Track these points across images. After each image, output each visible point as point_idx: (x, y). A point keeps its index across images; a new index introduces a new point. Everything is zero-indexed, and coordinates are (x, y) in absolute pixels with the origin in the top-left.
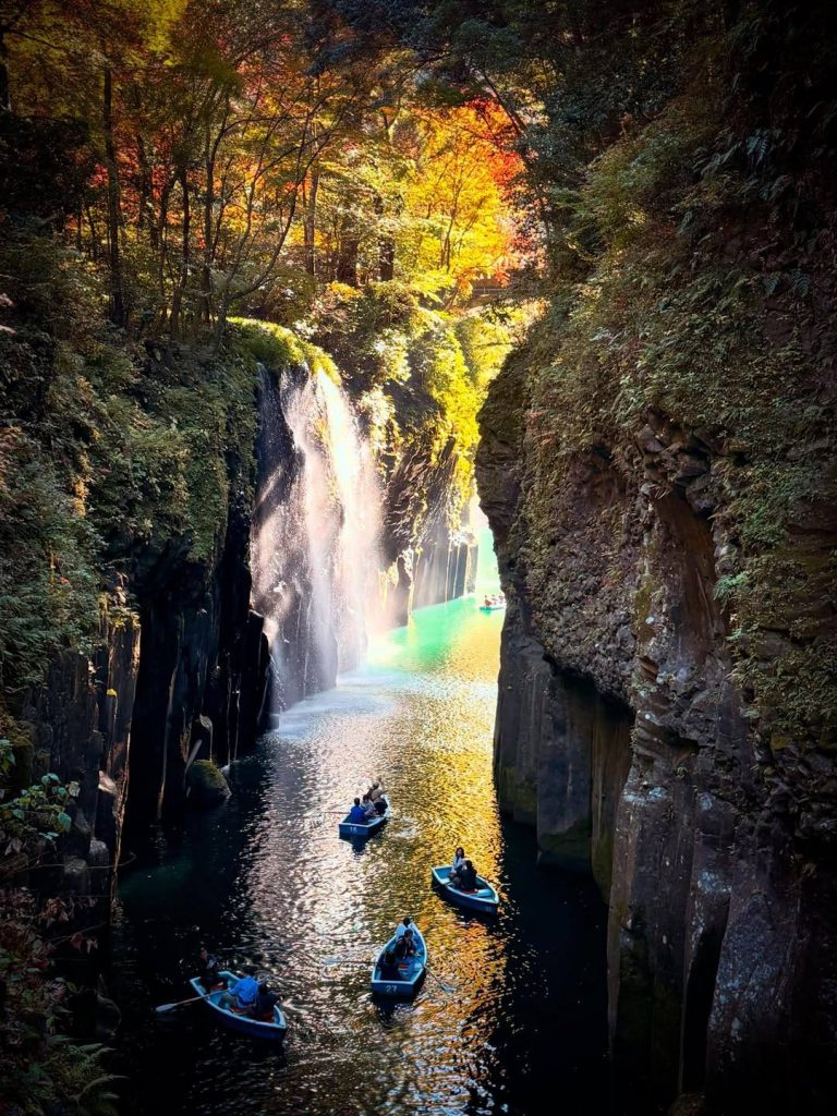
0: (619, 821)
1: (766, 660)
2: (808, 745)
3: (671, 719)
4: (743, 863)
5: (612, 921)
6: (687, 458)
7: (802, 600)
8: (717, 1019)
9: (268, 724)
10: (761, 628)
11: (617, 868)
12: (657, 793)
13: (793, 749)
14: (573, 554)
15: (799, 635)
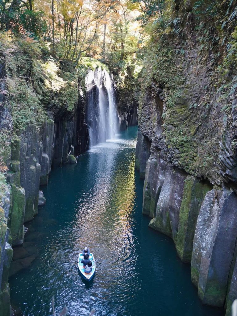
0: (147, 166)
1: (169, 130)
2: (175, 147)
3: (157, 144)
4: (167, 173)
5: (144, 186)
6: (159, 88)
7: (176, 118)
8: (159, 203)
9: (88, 149)
10: (168, 124)
11: (146, 175)
12: (154, 160)
13: (172, 148)
14: (146, 111)
15: (175, 125)
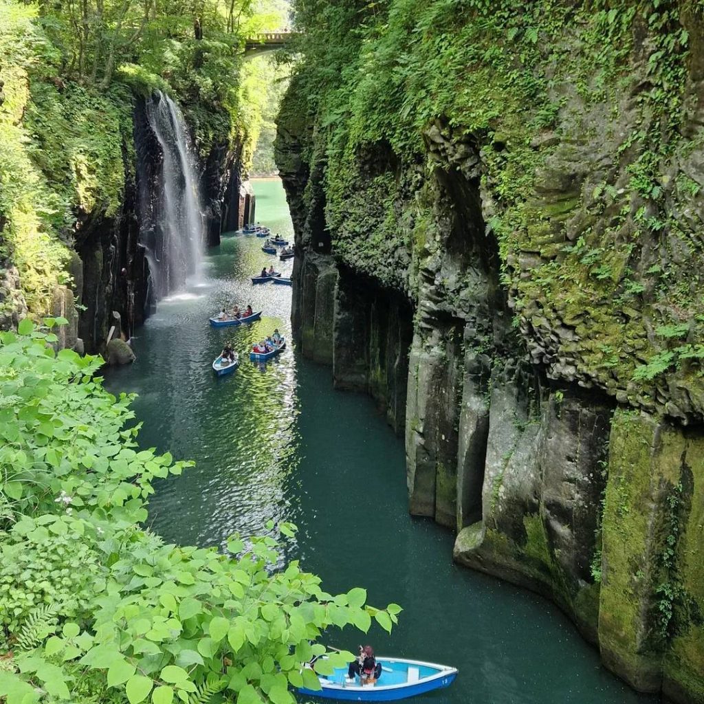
0: (411, 368)
1: (526, 271)
2: (558, 323)
5: (408, 428)
8: (488, 486)
10: (522, 252)
12: (436, 351)
13: (548, 326)
15: (546, 255)
